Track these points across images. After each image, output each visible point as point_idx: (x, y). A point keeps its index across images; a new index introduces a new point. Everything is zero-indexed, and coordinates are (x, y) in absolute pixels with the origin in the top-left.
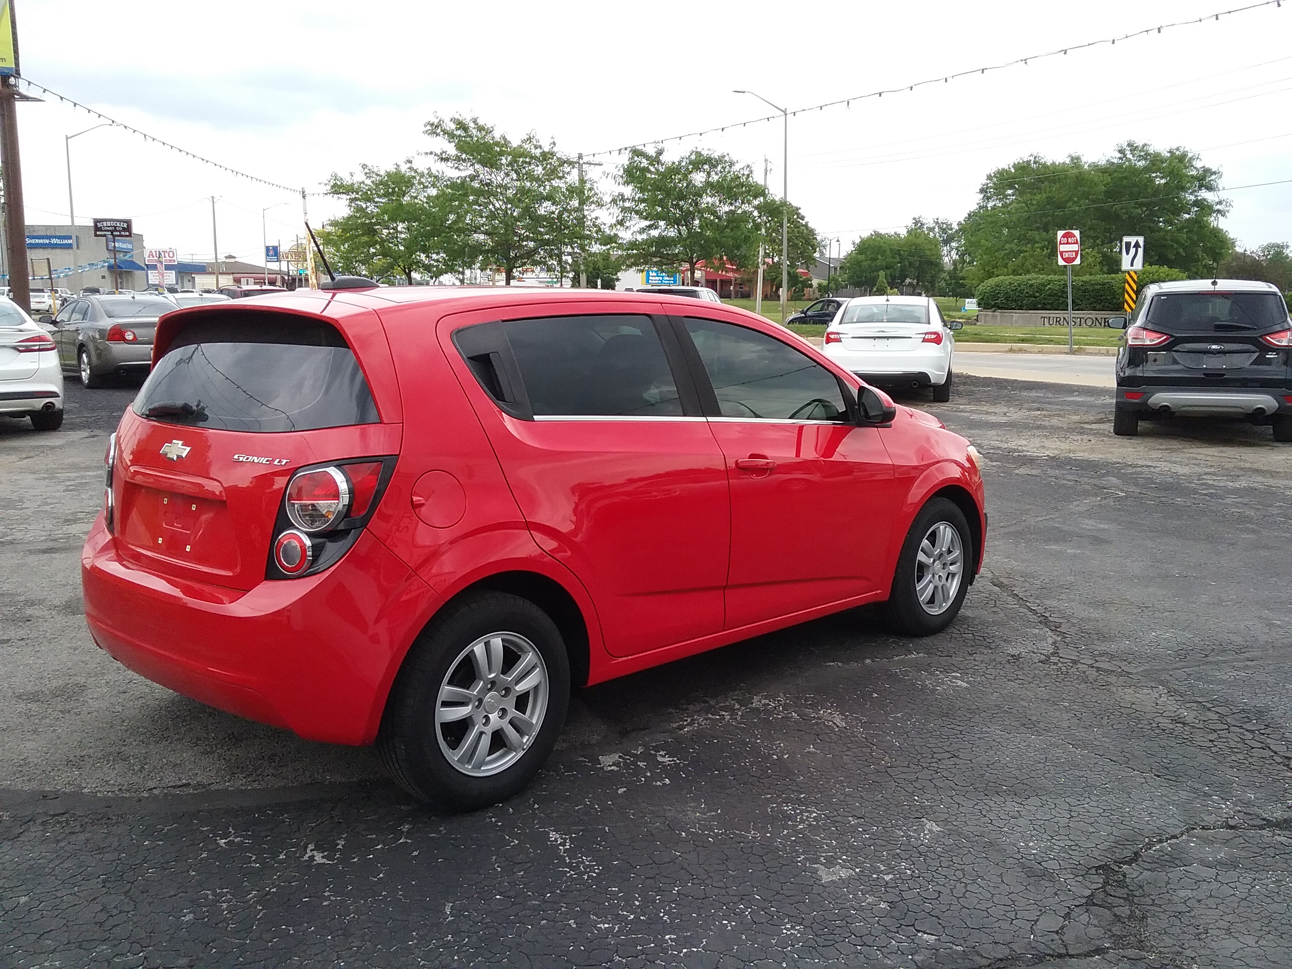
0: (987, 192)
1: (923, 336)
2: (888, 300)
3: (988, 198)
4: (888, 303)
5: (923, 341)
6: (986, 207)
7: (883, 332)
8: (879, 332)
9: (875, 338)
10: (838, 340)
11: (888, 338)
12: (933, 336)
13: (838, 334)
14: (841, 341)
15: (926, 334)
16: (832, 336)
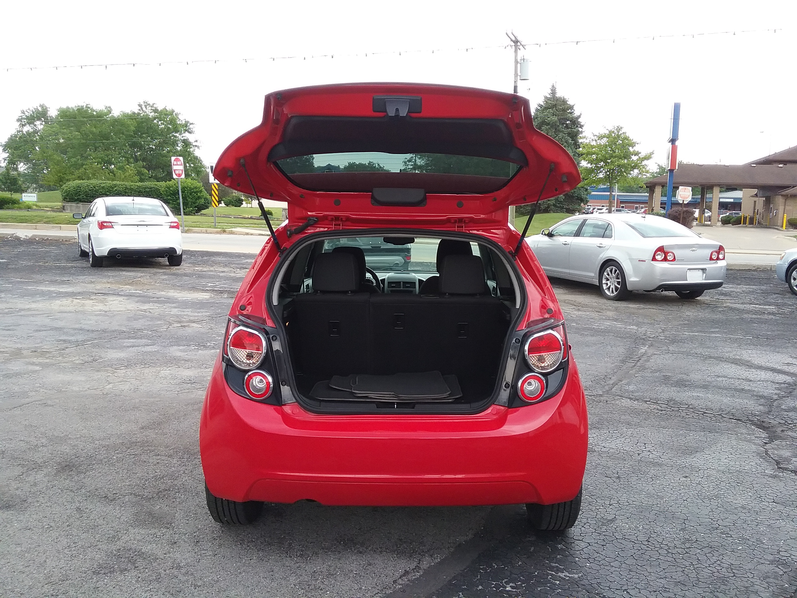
0: (22, 122)
1: (170, 224)
2: (133, 200)
3: (23, 125)
4: (133, 202)
5: (170, 228)
6: (22, 131)
7: (144, 221)
8: (141, 221)
9: (138, 225)
10: (112, 227)
11: (147, 225)
12: (175, 224)
13: (110, 222)
15: (171, 222)
16: (105, 224)
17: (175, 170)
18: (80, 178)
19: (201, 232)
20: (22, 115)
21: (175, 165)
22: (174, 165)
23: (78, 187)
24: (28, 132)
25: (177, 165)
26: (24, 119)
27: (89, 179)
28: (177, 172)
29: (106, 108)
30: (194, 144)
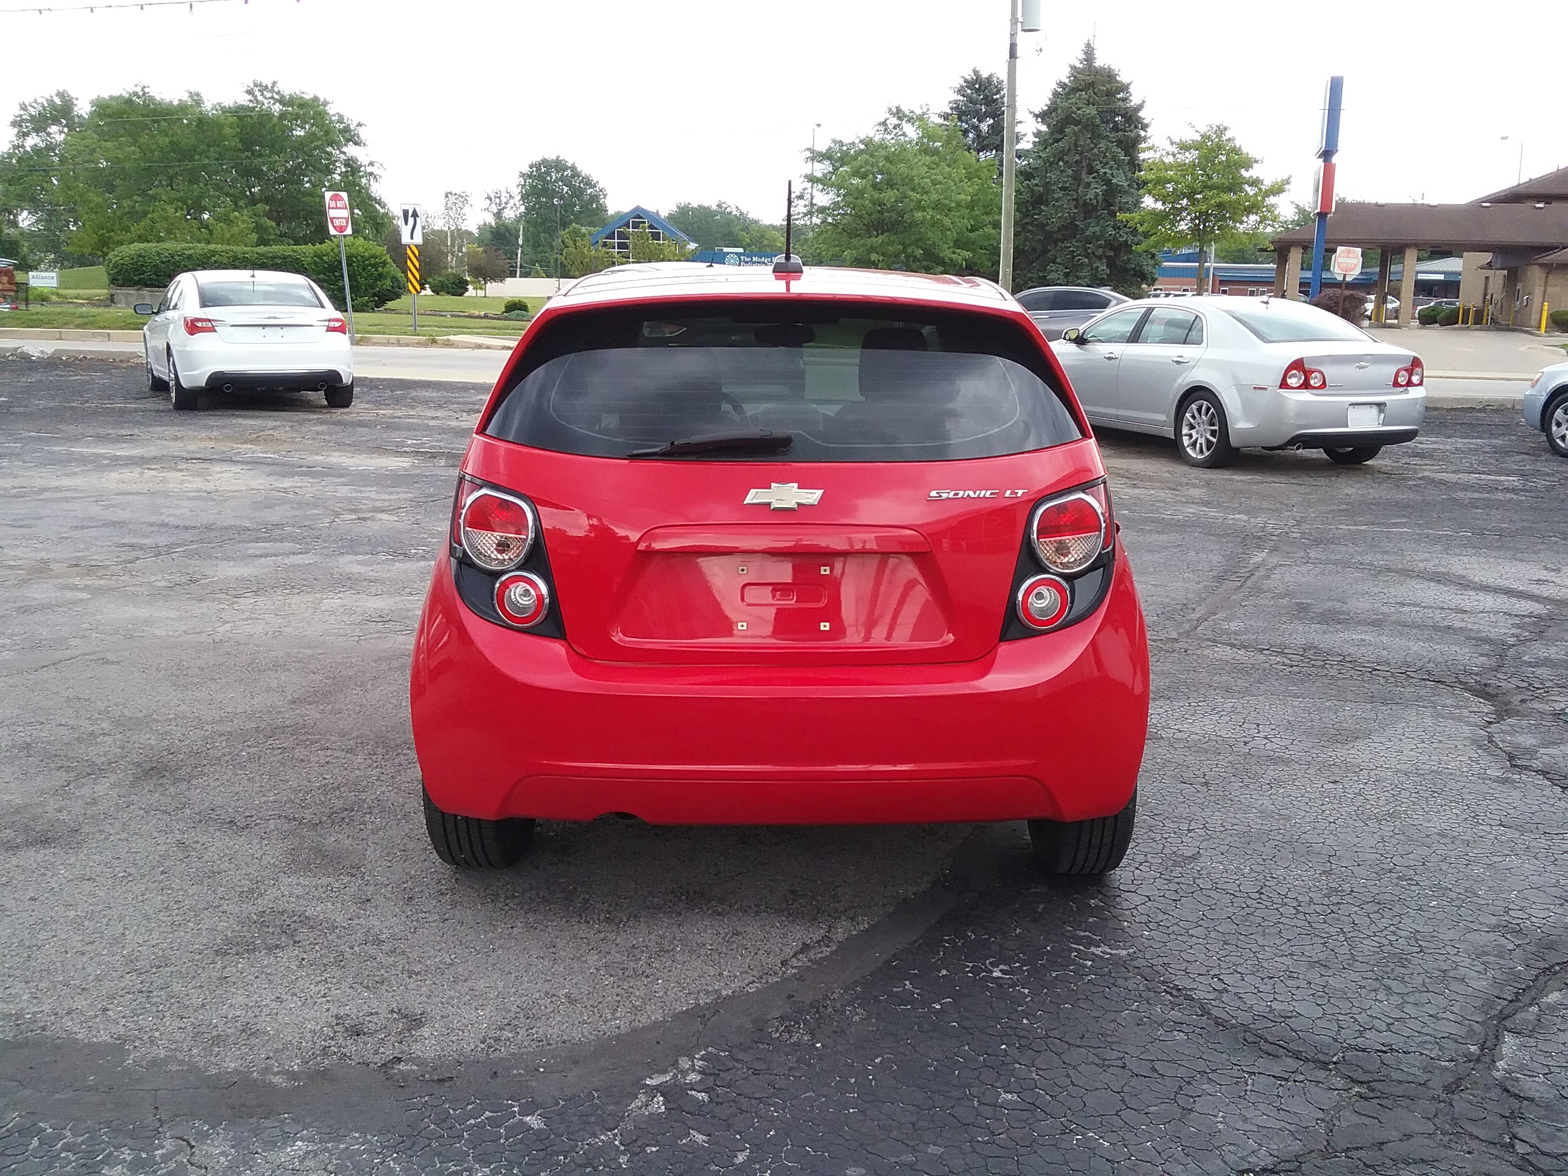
0: (22, 126)
1: (327, 323)
2: (253, 276)
3: (25, 135)
4: (253, 279)
5: (327, 331)
6: (23, 147)
7: (275, 318)
8: (269, 318)
9: (264, 326)
10: (212, 330)
11: (282, 326)
12: (337, 324)
13: (209, 321)
14: (215, 331)
15: (329, 320)
16: (199, 324)
17: (332, 219)
18: (142, 239)
19: (388, 344)
20: (22, 112)
21: (333, 208)
22: (329, 208)
23: (139, 256)
24: (35, 148)
25: (336, 208)
26: (27, 121)
27: (160, 240)
28: (337, 223)
29: (191, 95)
30: (369, 169)
